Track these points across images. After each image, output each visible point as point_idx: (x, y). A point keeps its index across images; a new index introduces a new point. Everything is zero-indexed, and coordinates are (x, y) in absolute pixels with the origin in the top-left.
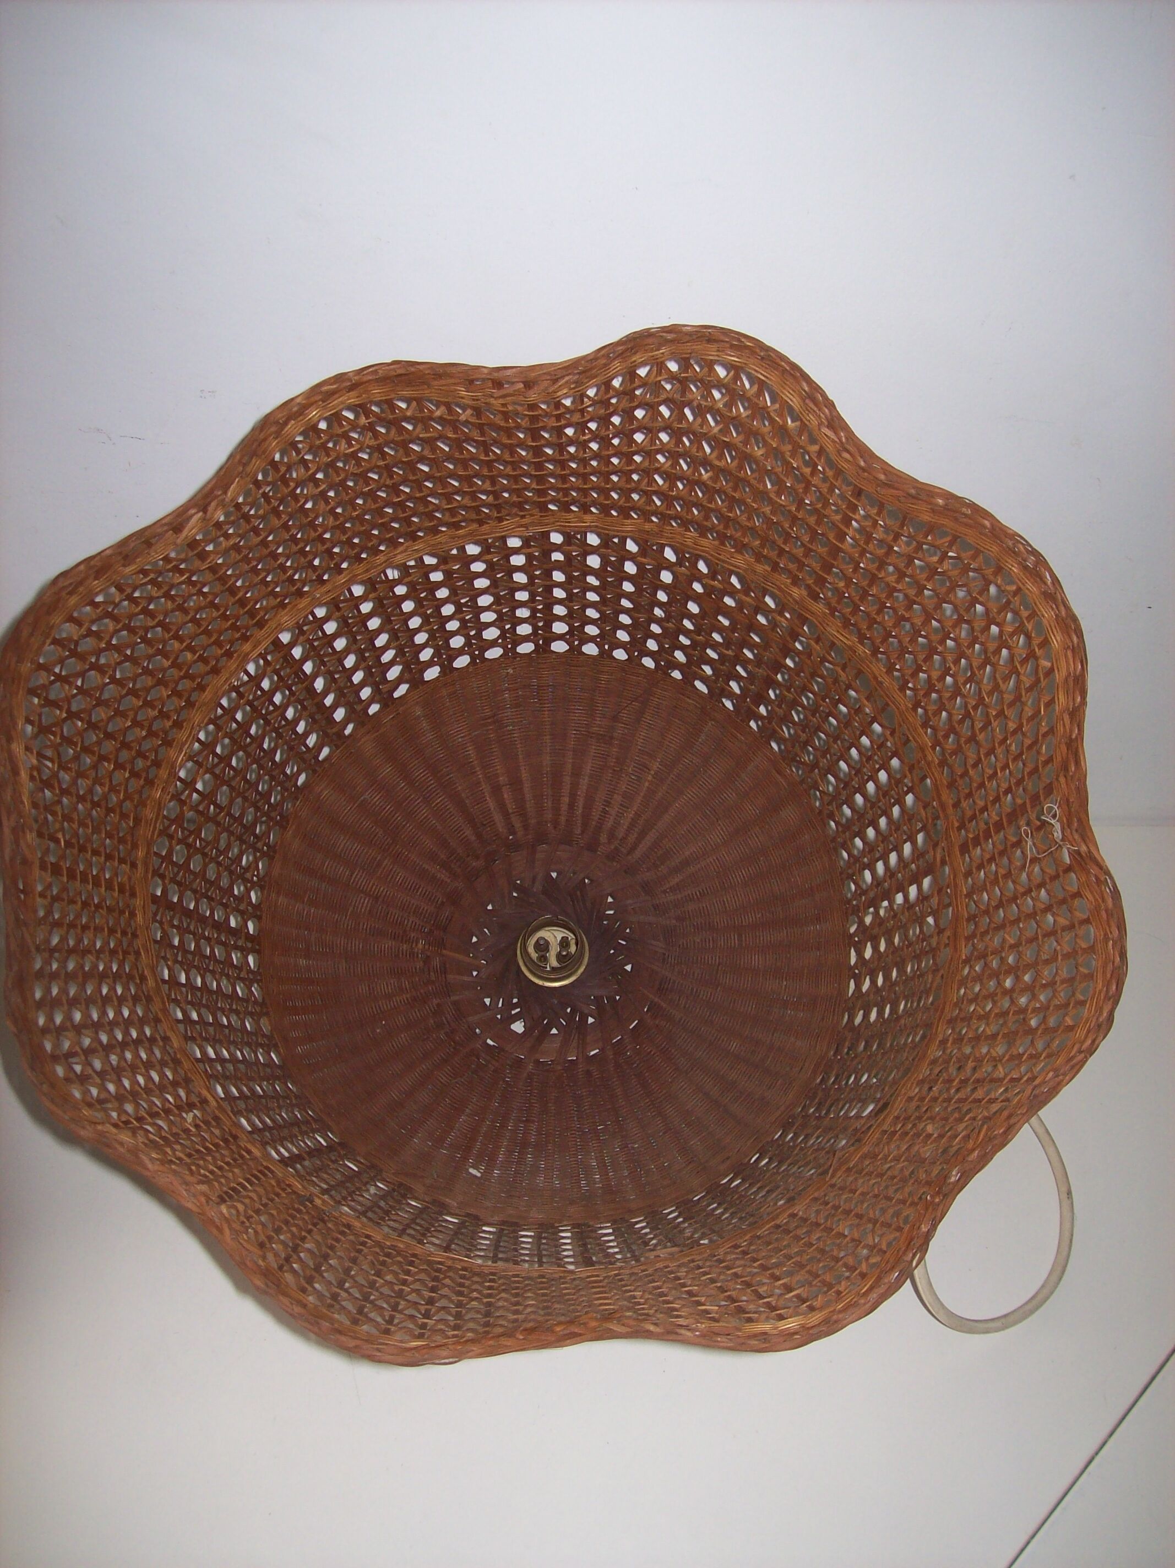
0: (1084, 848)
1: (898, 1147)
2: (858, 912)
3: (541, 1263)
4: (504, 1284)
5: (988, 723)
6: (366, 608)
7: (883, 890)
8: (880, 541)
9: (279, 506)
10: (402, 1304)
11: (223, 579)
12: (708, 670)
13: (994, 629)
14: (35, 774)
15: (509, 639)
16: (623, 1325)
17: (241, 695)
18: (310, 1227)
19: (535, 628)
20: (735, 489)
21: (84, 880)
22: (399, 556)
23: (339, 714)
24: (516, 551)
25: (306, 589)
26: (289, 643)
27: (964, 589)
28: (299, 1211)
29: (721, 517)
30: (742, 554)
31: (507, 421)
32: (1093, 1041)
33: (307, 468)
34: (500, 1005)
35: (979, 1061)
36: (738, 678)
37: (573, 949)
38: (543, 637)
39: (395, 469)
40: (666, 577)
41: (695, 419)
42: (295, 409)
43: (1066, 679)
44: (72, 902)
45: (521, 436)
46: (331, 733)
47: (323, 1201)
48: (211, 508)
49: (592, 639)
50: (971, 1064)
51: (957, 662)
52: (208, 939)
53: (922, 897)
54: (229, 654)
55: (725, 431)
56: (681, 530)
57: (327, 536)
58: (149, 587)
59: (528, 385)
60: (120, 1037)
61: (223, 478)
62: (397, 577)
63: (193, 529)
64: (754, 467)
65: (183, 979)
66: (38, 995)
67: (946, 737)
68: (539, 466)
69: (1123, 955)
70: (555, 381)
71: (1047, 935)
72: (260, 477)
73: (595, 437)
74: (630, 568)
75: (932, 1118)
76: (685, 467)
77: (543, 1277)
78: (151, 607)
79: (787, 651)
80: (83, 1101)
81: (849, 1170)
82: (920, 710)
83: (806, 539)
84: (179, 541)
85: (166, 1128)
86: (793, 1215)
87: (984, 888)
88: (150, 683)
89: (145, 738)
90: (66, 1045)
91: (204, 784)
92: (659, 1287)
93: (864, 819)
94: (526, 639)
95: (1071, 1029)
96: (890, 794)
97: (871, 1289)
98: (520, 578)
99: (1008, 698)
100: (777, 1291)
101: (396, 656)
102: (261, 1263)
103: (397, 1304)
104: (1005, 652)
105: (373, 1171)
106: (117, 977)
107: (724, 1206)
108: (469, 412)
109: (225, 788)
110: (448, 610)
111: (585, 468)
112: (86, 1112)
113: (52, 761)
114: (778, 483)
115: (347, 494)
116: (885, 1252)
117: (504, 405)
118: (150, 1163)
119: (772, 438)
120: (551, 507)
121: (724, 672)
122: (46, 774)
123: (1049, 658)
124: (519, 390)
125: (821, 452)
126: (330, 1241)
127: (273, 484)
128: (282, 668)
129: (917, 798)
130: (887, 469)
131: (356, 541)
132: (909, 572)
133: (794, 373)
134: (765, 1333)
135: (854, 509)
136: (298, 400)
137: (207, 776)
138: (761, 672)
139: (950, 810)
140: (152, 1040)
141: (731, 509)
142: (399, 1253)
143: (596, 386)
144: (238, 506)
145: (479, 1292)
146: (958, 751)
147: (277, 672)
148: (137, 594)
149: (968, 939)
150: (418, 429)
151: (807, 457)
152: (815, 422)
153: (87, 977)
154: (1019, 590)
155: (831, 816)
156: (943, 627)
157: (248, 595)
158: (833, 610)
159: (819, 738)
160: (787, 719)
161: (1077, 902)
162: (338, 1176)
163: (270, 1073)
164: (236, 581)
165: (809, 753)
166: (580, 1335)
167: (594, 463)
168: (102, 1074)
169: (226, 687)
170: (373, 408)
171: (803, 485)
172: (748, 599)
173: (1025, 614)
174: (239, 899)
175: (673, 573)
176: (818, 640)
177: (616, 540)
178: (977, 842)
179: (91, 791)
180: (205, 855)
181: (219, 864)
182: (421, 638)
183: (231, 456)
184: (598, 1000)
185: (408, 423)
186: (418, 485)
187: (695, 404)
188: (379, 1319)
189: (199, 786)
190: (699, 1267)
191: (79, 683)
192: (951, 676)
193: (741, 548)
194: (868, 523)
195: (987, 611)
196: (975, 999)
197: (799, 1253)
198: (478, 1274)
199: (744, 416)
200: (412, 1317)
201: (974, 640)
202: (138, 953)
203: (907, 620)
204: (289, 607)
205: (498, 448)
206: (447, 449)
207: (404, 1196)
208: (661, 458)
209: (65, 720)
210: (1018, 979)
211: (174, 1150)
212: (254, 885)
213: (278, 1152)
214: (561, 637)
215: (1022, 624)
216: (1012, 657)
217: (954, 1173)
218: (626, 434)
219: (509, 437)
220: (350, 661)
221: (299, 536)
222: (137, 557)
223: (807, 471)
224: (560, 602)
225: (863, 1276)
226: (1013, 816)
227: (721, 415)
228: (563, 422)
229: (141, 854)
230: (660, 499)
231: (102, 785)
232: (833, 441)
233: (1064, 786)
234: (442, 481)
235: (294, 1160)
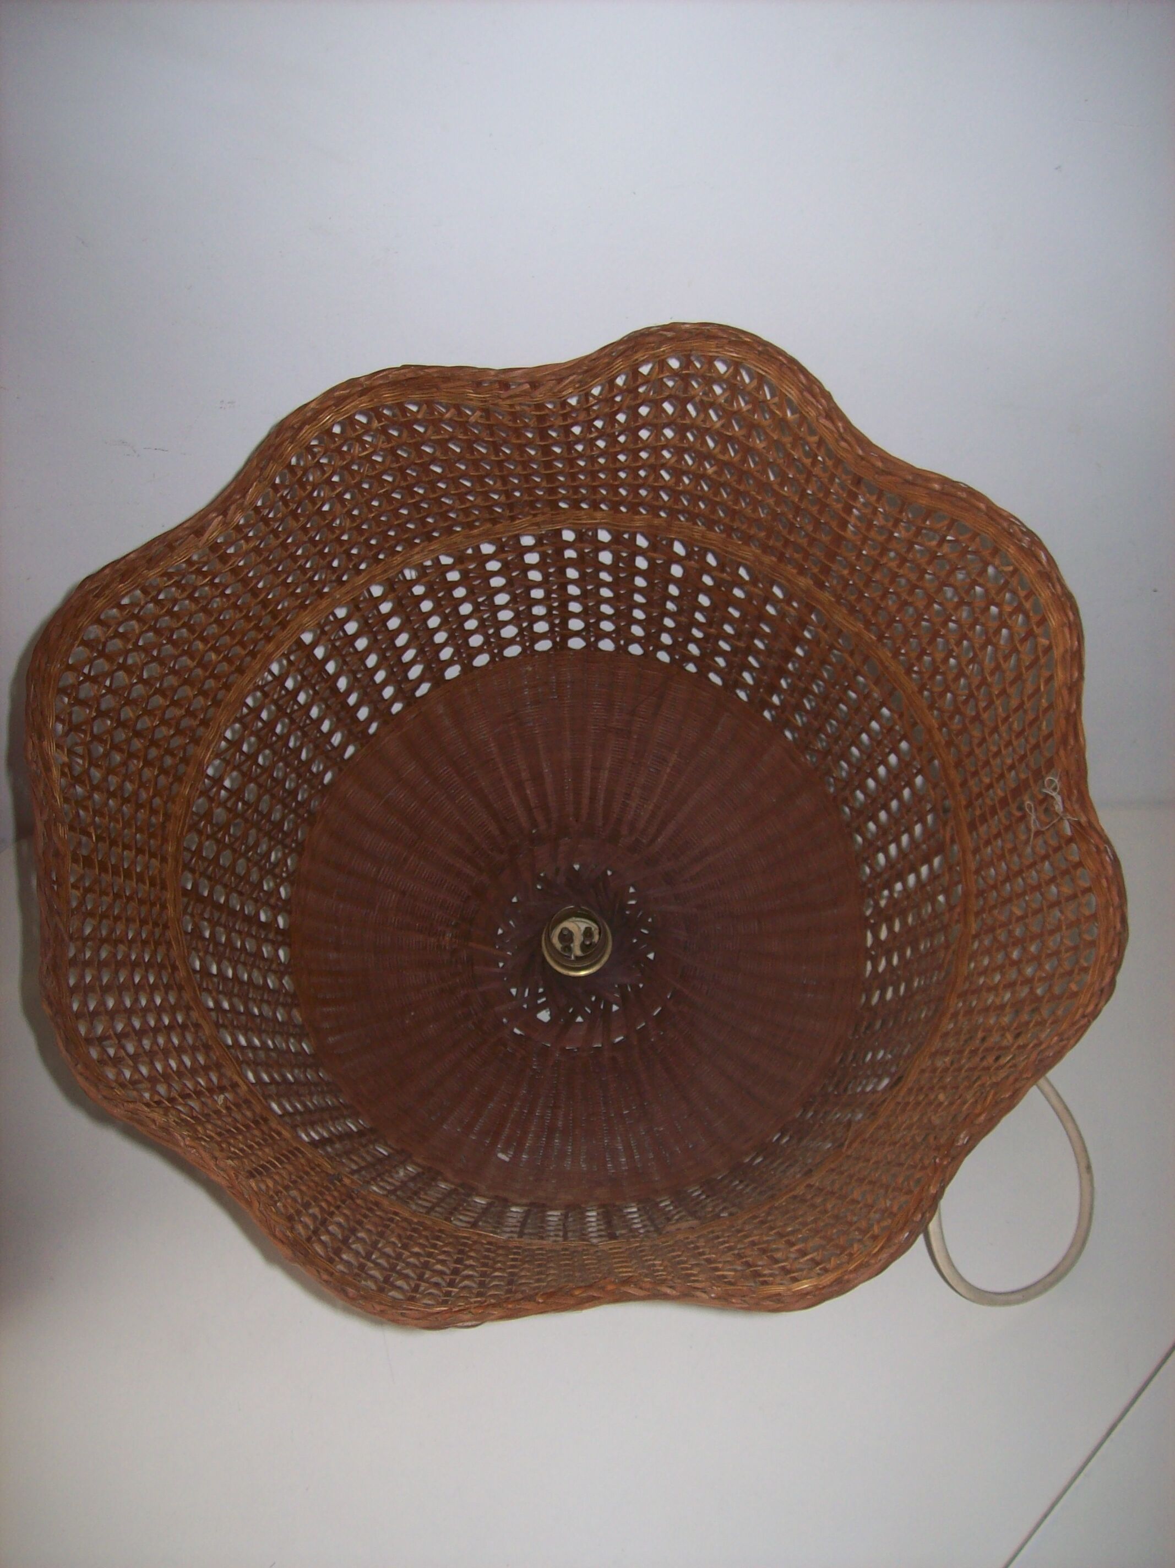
0: (1083, 820)
1: (911, 1117)
2: (874, 893)
3: (565, 1237)
4: (527, 1256)
5: (991, 703)
6: (385, 608)
7: (896, 872)
8: (882, 527)
9: (297, 508)
10: (427, 1274)
11: (245, 581)
12: (721, 662)
13: (994, 609)
14: (66, 770)
15: (527, 637)
16: (641, 1288)
17: (266, 695)
18: (339, 1203)
19: (552, 626)
20: (739, 481)
21: (116, 873)
22: (416, 557)
23: (363, 713)
24: (530, 549)
25: (326, 590)
26: (311, 644)
27: (964, 572)
28: (328, 1189)
29: (728, 511)
30: (749, 546)
31: (515, 421)
32: (1097, 1005)
33: (324, 472)
34: (526, 994)
35: (989, 1031)
36: (750, 668)
37: (596, 938)
38: (560, 634)
39: (409, 471)
40: (677, 571)
41: (698, 414)
42: (309, 414)
43: (1063, 657)
44: (104, 893)
45: (530, 435)
46: (355, 732)
47: (353, 1181)
48: (230, 512)
49: (607, 635)
50: (980, 1035)
51: (959, 643)
52: (240, 932)
53: (934, 876)
54: (253, 654)
55: (728, 426)
56: (689, 524)
57: (345, 537)
58: (174, 589)
59: (535, 385)
60: (152, 1023)
61: (241, 483)
62: (414, 577)
63: (215, 533)
64: (757, 459)
65: (214, 970)
66: (72, 982)
67: (951, 718)
68: (548, 465)
69: (1124, 920)
70: (560, 381)
71: (1052, 905)
72: (277, 481)
73: (601, 434)
74: (641, 563)
75: (944, 1088)
76: (690, 462)
77: (566, 1250)
78: (176, 609)
79: (797, 640)
80: (116, 1081)
81: (864, 1141)
82: (926, 693)
83: (810, 528)
84: (200, 544)
85: (197, 1108)
86: (809, 1186)
87: (991, 864)
88: (176, 684)
89: (173, 736)
90: (100, 1030)
91: (232, 781)
92: (679, 1256)
93: (876, 803)
94: (543, 636)
95: (1074, 995)
96: (900, 776)
97: (882, 1249)
98: (535, 576)
99: (1010, 676)
100: (793, 1256)
101: (416, 656)
102: (288, 1233)
103: (423, 1274)
104: (1004, 631)
105: (403, 1156)
106: (149, 966)
107: (745, 1183)
108: (478, 413)
109: (252, 785)
110: (466, 609)
111: (593, 465)
112: (118, 1091)
113: (82, 757)
114: (782, 476)
115: (363, 496)
116: (895, 1215)
117: (512, 406)
118: (183, 1138)
119: (774, 431)
120: (563, 505)
121: (737, 664)
122: (78, 770)
123: (1047, 635)
124: (525, 391)
125: (821, 442)
126: (358, 1217)
127: (291, 487)
128: (306, 667)
129: (926, 779)
130: (884, 457)
131: (373, 542)
132: (910, 556)
133: (791, 367)
134: (779, 1294)
135: (854, 497)
136: (312, 406)
137: (235, 774)
138: (772, 662)
139: (958, 789)
140: (184, 1027)
141: (736, 502)
142: (426, 1228)
143: (601, 385)
144: (257, 510)
145: (504, 1263)
146: (964, 730)
147: (301, 672)
148: (161, 597)
149: (977, 914)
150: (429, 432)
151: (807, 448)
152: (813, 413)
153: (119, 965)
154: (1016, 571)
155: (845, 801)
156: (945, 609)
157: (270, 597)
158: (838, 598)
159: (831, 725)
160: (799, 707)
161: (1079, 871)
162: (369, 1158)
163: (300, 1060)
164: (258, 583)
165: (821, 740)
166: (599, 1298)
167: (602, 461)
168: (135, 1058)
169: (251, 686)
170: (385, 412)
171: (805, 476)
172: (756, 590)
173: (1022, 593)
174: (269, 894)
175: (683, 567)
176: (825, 628)
177: (626, 536)
178: (983, 819)
179: (121, 787)
180: (234, 851)
181: (249, 860)
182: (440, 637)
183: (249, 461)
184: (622, 987)
185: (420, 425)
186: (432, 486)
187: (697, 399)
188: (406, 1287)
189: (227, 783)
190: (718, 1237)
191: (108, 683)
192: (954, 657)
193: (747, 539)
194: (868, 511)
195: (987, 591)
196: (984, 972)
197: (815, 1221)
198: (503, 1247)
199: (745, 409)
200: (437, 1285)
201: (976, 622)
202: (169, 944)
203: (911, 604)
204: (310, 608)
205: (508, 448)
206: (458, 450)
207: (434, 1179)
208: (666, 454)
209: (94, 719)
210: (1025, 950)
211: (205, 1129)
212: (283, 880)
213: (308, 1135)
214: (577, 634)
215: (1020, 604)
216: (1011, 637)
217: (962, 1136)
218: (632, 430)
219: (518, 437)
220: (372, 661)
221: (317, 538)
222: (160, 560)
223: (808, 461)
224: (575, 599)
225: (875, 1238)
226: (1017, 792)
227: (724, 410)
228: (570, 421)
229: (170, 848)
230: (667, 494)
231: (131, 781)
232: (831, 432)
233: (1063, 759)
234: (455, 482)
235: (323, 1142)
